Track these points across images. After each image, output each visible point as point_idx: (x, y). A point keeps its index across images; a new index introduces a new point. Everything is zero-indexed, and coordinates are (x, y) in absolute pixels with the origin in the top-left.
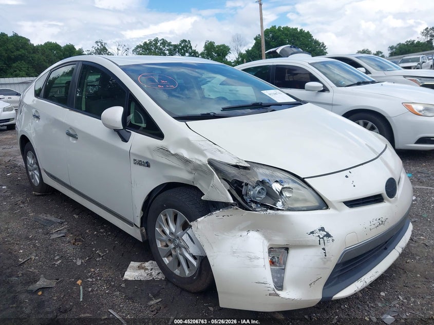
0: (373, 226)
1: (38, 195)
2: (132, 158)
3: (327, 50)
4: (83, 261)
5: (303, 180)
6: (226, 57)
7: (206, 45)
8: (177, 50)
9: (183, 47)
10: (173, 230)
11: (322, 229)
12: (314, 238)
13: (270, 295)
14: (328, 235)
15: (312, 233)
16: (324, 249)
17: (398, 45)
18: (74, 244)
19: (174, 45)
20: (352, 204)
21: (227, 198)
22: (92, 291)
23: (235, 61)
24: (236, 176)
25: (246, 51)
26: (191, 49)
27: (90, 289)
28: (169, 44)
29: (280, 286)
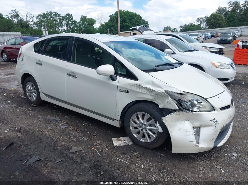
0: (229, 118)
1: (35, 106)
2: (119, 89)
3: (149, 26)
4: (87, 138)
5: (206, 99)
6: (93, 26)
7: (81, 18)
8: (64, 19)
9: (68, 18)
10: (142, 121)
11: (214, 119)
12: (212, 123)
13: (195, 146)
14: (217, 121)
15: (211, 120)
16: (215, 127)
17: (185, 25)
18: (76, 130)
19: (62, 16)
20: (222, 109)
21: (176, 107)
22: (102, 151)
23: (98, 28)
24: (180, 98)
25: (105, 23)
26: (73, 20)
27: (101, 150)
28: (59, 16)
29: (198, 143)
